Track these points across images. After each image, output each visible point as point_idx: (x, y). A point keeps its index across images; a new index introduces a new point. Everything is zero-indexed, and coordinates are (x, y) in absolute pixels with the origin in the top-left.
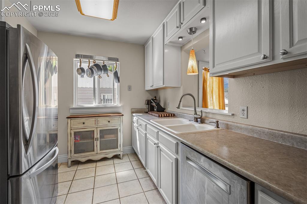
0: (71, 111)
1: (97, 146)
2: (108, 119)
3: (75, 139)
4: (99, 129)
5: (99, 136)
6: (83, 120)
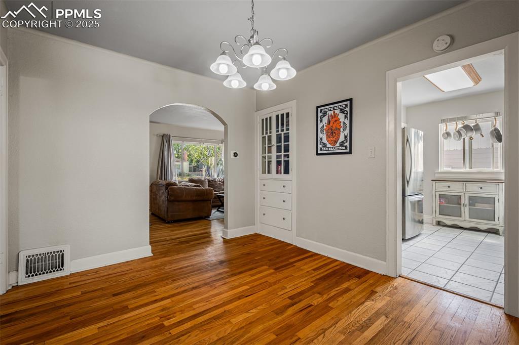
0: (436, 175)
1: (465, 212)
2: (481, 185)
3: (440, 201)
4: (467, 195)
5: (467, 202)
6: (448, 184)
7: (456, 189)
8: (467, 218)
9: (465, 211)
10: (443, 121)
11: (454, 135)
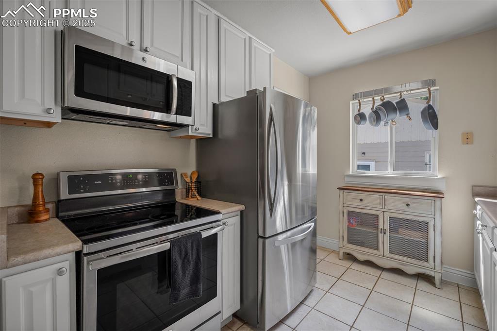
0: (347, 179)
1: (383, 243)
2: (407, 200)
3: (349, 222)
4: (387, 215)
5: (387, 227)
6: (360, 195)
7: (371, 204)
8: (387, 253)
9: (384, 240)
10: (355, 97)
11: (370, 118)
